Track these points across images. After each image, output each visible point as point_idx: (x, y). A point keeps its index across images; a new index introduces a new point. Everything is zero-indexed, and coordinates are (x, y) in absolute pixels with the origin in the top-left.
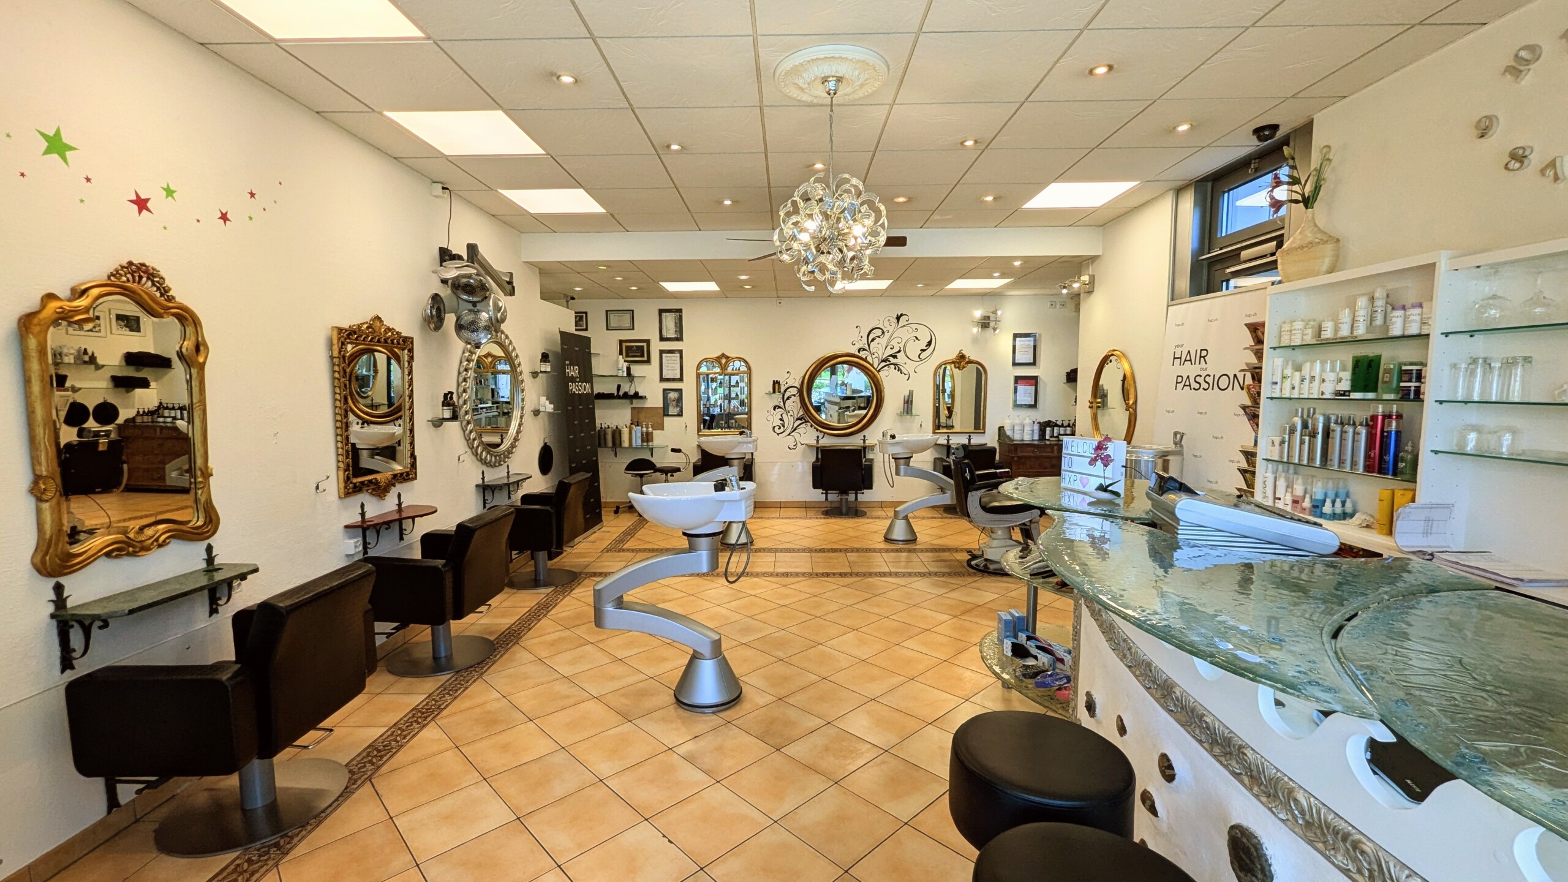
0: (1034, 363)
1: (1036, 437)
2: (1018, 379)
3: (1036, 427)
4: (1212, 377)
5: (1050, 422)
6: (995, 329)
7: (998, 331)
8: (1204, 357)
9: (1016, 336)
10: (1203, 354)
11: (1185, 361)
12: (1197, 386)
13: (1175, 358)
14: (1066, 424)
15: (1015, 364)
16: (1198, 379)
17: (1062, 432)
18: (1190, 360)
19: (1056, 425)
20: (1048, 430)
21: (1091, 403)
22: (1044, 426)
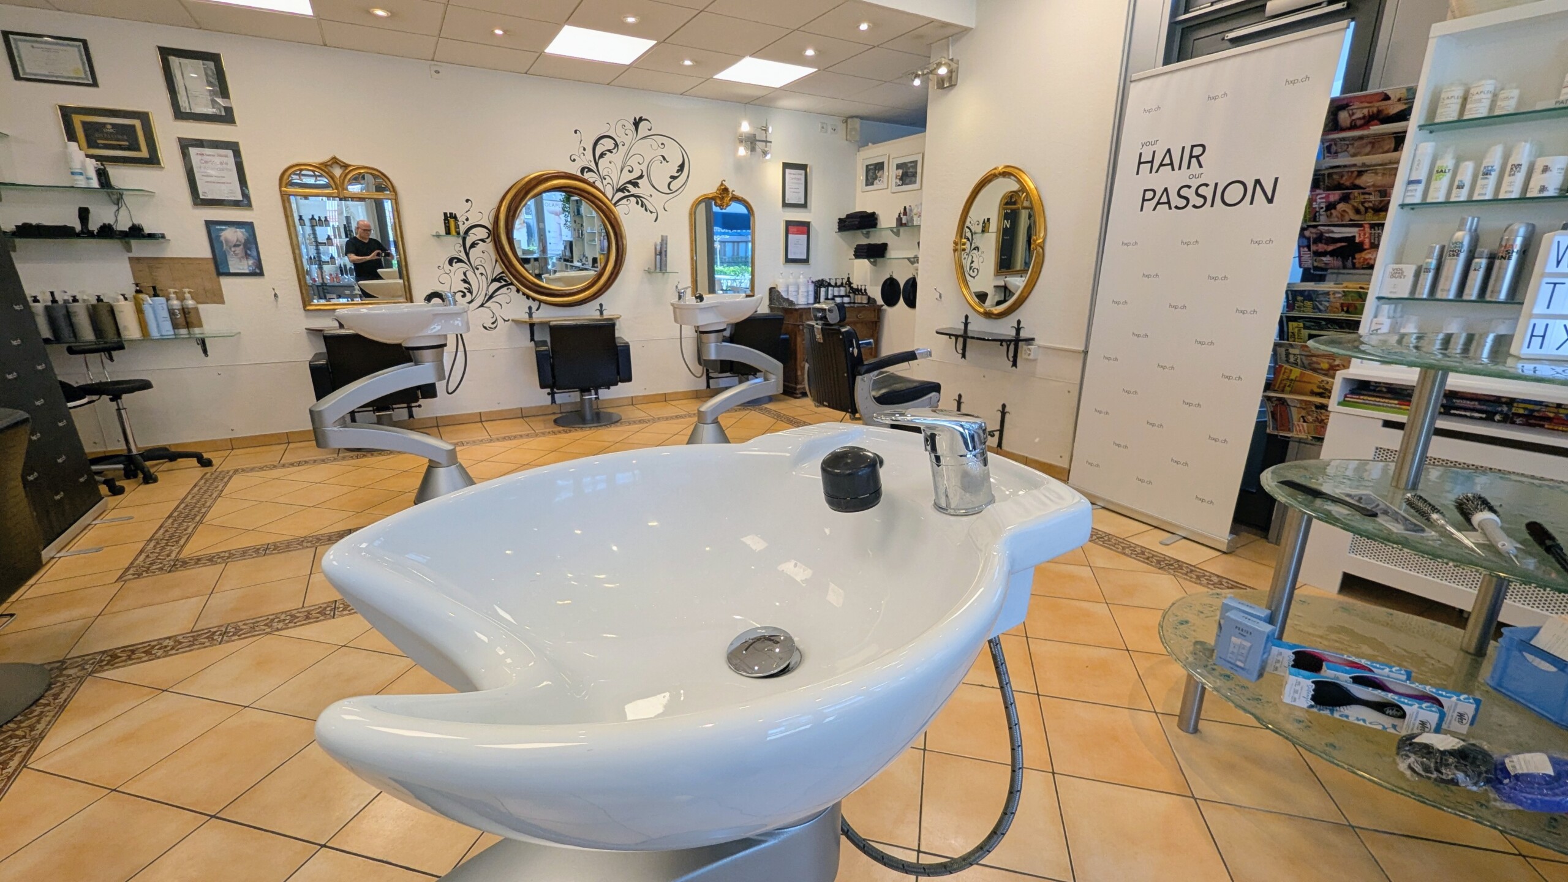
0: (804, 206)
1: (811, 300)
2: (788, 224)
3: (811, 288)
4: (1211, 188)
5: (823, 280)
6: (765, 153)
7: (768, 157)
8: (1197, 157)
9: (786, 166)
10: (1195, 155)
11: (1161, 165)
12: (1183, 202)
13: (1140, 163)
14: (839, 283)
15: (785, 205)
16: (1184, 192)
17: (836, 294)
18: (1171, 164)
19: (829, 285)
20: (823, 290)
21: (956, 243)
22: (820, 284)
